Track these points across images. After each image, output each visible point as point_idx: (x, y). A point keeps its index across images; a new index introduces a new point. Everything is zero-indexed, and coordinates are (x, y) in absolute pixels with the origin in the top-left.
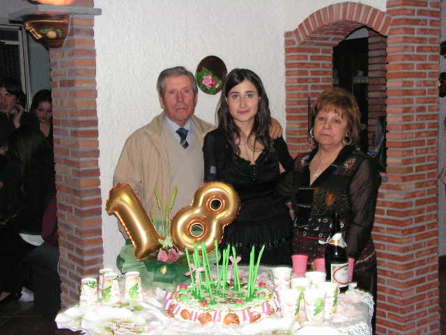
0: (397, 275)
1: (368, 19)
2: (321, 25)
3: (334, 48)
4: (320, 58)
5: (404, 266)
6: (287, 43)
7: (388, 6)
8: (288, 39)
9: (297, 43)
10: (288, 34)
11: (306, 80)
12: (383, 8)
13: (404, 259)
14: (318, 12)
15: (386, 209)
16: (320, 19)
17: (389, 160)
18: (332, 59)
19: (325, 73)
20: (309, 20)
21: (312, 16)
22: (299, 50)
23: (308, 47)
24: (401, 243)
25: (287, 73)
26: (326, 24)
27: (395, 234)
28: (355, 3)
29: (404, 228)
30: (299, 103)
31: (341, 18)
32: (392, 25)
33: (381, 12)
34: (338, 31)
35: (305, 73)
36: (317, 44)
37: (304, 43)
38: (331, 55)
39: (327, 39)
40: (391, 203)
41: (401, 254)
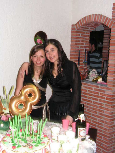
0: (108, 123)
1: (104, 21)
2: (86, 23)
3: (90, 32)
4: (85, 36)
5: (111, 120)
6: (72, 29)
7: (112, 17)
8: (73, 27)
9: (76, 29)
10: (73, 25)
11: (79, 44)
12: (111, 18)
13: (111, 117)
14: (85, 18)
15: (105, 97)
16: (85, 20)
17: (108, 78)
18: (89, 36)
19: (86, 42)
20: (81, 20)
21: (83, 19)
22: (77, 32)
23: (80, 31)
24: (110, 111)
25: (72, 41)
26: (88, 22)
27: (108, 107)
28: (99, 15)
29: (112, 105)
30: (75, 52)
31: (94, 20)
32: (113, 24)
33: (109, 19)
34: (92, 26)
35: (79, 41)
36: (84, 30)
37: (79, 29)
38: (89, 35)
39: (88, 28)
40: (108, 95)
41: (110, 115)
